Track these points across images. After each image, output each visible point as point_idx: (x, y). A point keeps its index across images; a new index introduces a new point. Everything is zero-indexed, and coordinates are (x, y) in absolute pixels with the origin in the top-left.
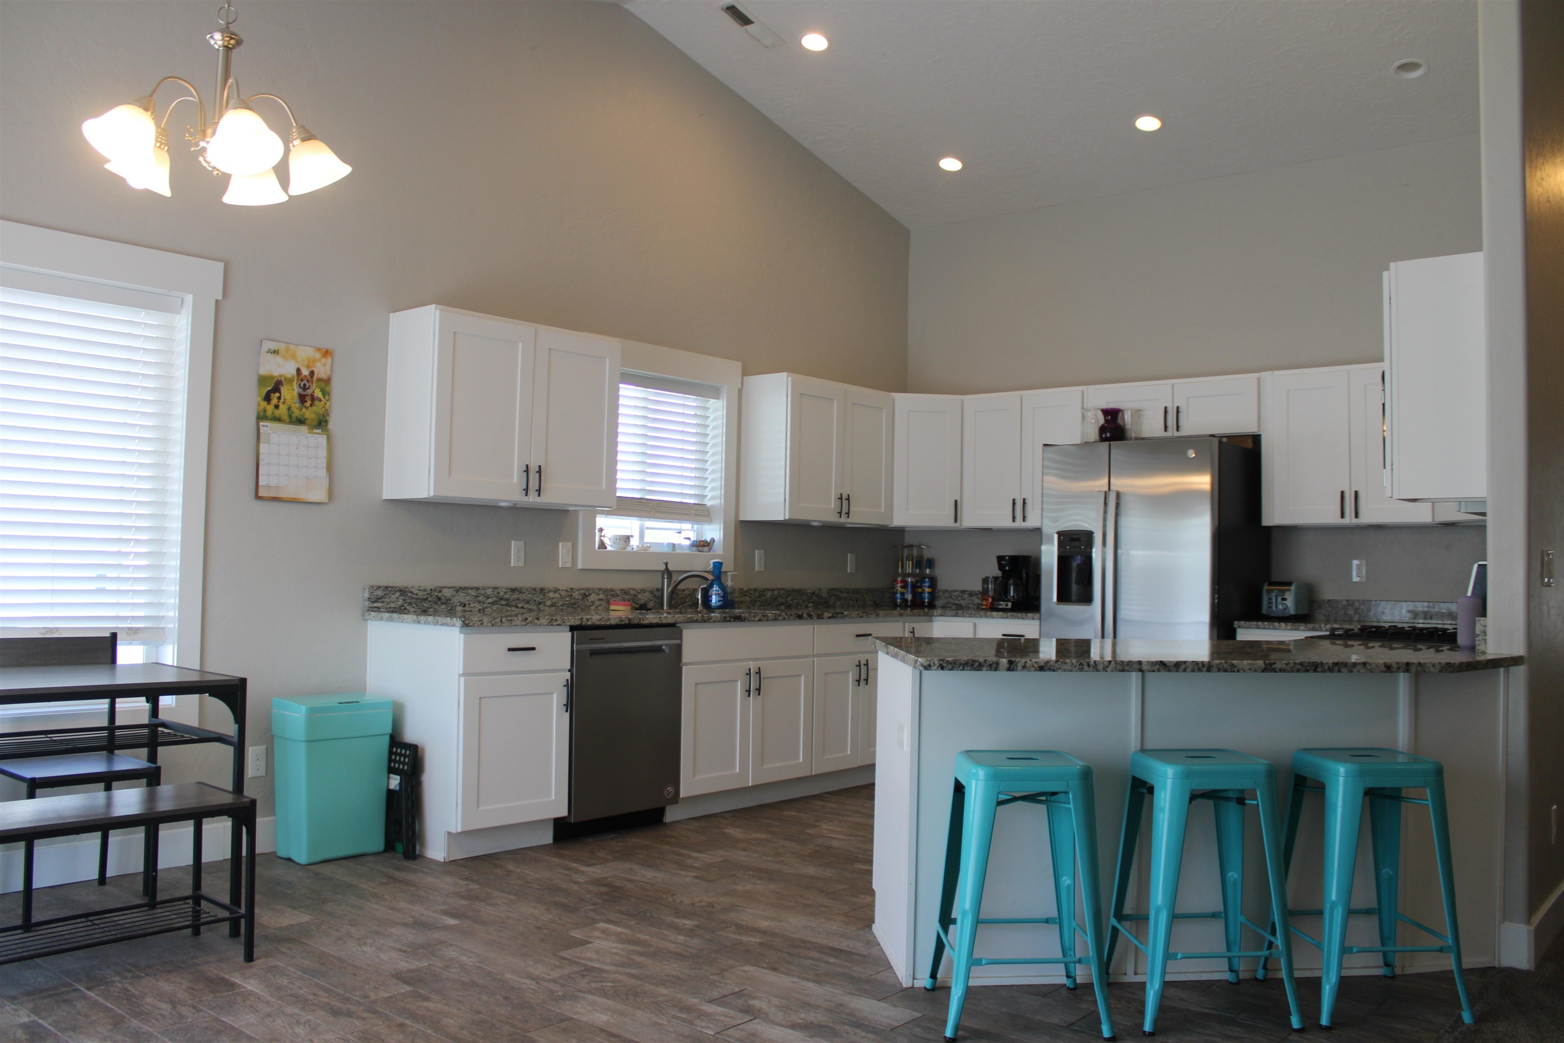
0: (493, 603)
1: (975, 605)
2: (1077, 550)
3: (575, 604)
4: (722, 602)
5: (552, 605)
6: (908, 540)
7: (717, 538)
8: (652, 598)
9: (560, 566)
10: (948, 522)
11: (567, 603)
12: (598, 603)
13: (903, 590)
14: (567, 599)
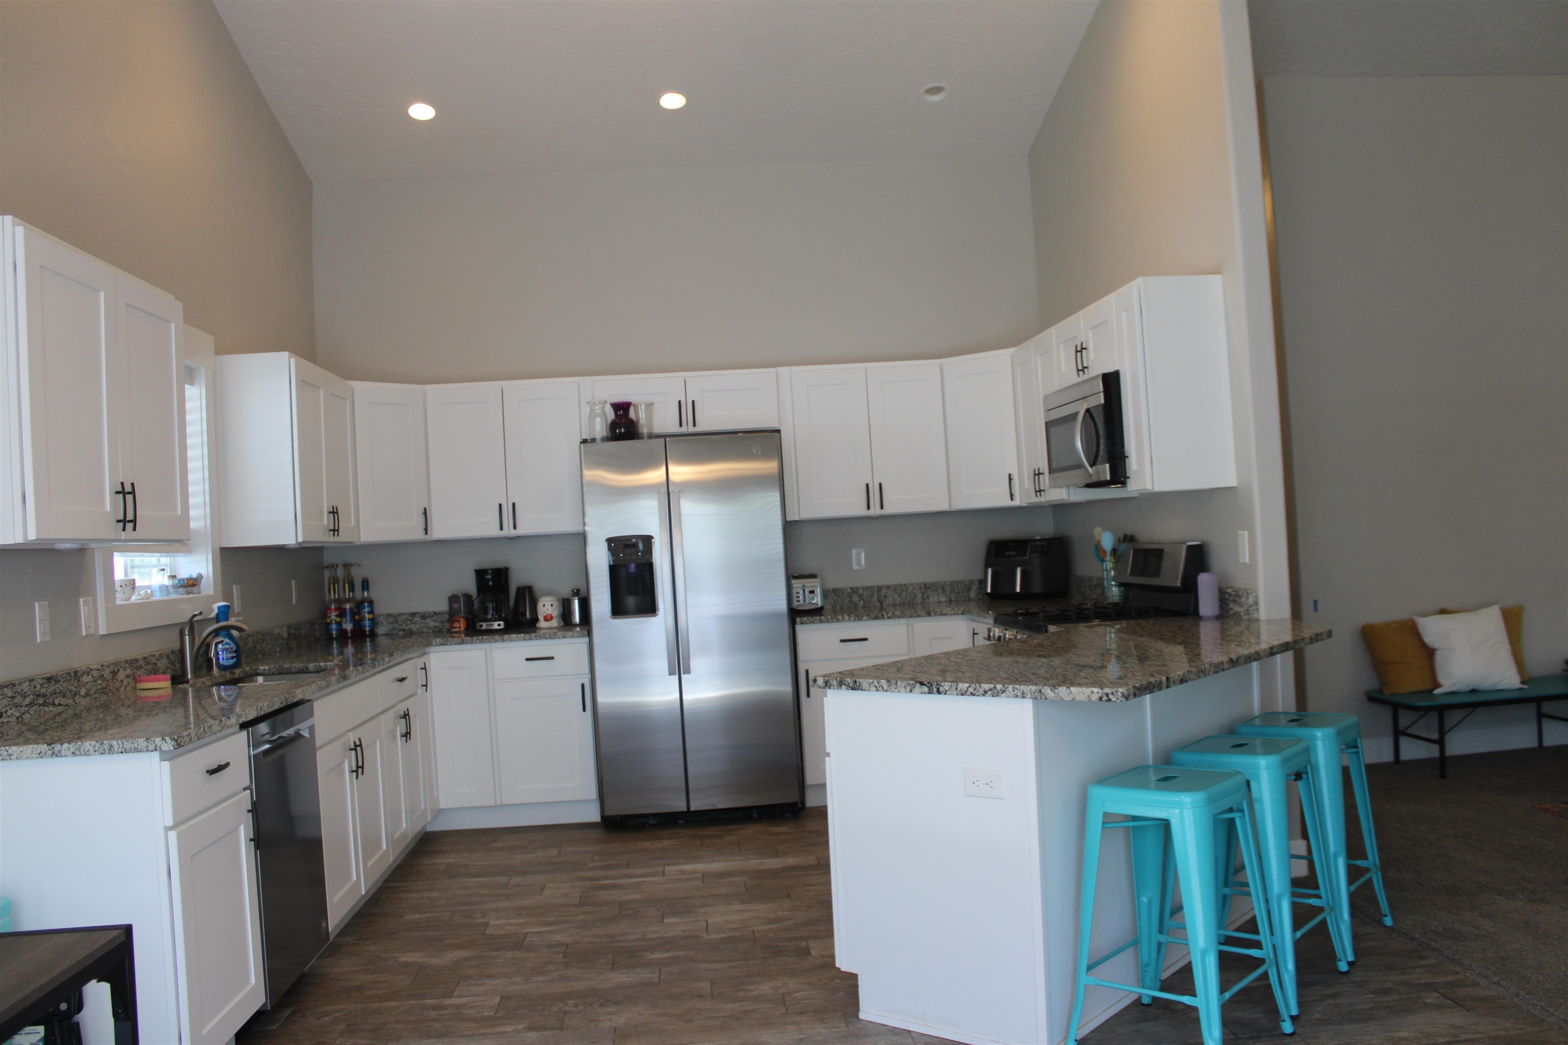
0: (31, 705)
1: (430, 628)
2: (634, 557)
3: (106, 688)
4: (235, 659)
5: (87, 695)
6: (328, 559)
7: (204, 573)
8: (169, 665)
9: (84, 635)
10: (419, 536)
11: (99, 687)
12: (126, 682)
13: (338, 619)
14: (100, 682)
